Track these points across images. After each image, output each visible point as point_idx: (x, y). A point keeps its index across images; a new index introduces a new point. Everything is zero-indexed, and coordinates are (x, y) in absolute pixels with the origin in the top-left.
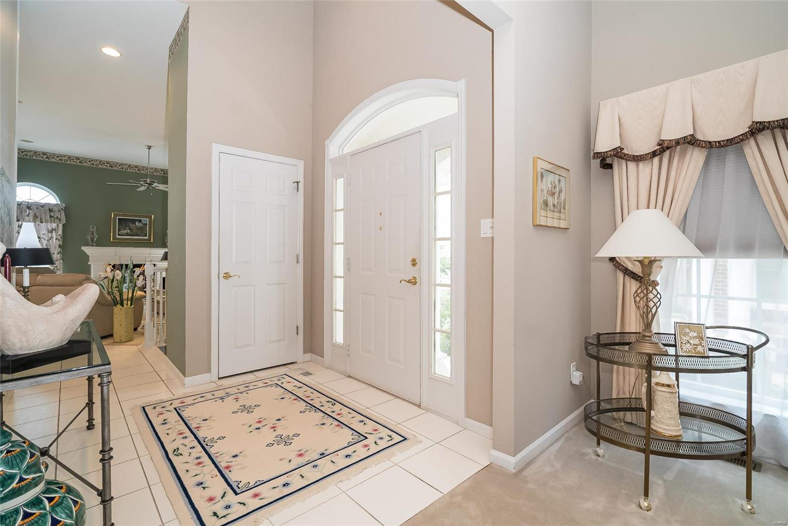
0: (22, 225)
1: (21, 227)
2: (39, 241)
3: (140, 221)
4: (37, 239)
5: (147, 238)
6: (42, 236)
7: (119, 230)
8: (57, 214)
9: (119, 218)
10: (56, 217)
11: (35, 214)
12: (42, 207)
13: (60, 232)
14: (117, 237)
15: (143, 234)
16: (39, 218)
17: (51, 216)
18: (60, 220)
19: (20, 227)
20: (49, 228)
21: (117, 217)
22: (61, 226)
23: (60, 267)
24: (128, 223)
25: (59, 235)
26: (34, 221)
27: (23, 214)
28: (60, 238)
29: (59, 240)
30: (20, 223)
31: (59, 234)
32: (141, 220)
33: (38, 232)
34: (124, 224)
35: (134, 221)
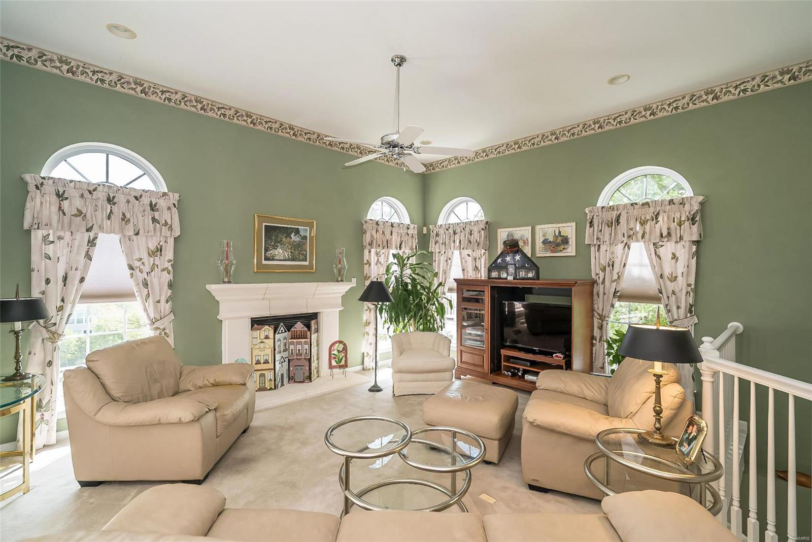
0: (96, 238)
1: (95, 245)
2: (132, 275)
3: (297, 232)
4: (129, 272)
5: (307, 263)
6: (137, 264)
7: (266, 250)
8: (165, 216)
9: (265, 226)
10: (164, 222)
11: (124, 214)
12: (136, 198)
13: (169, 253)
14: (264, 262)
15: (301, 257)
16: (131, 224)
17: (154, 220)
18: (171, 228)
19: (92, 243)
20: (150, 247)
21: (264, 224)
22: (171, 241)
23: (170, 331)
24: (280, 236)
25: (169, 261)
26: (122, 231)
27: (99, 213)
28: (170, 268)
29: (169, 273)
30: (92, 234)
31: (167, 259)
32: (298, 229)
33: (129, 254)
34: (273, 238)
35: (287, 232)
